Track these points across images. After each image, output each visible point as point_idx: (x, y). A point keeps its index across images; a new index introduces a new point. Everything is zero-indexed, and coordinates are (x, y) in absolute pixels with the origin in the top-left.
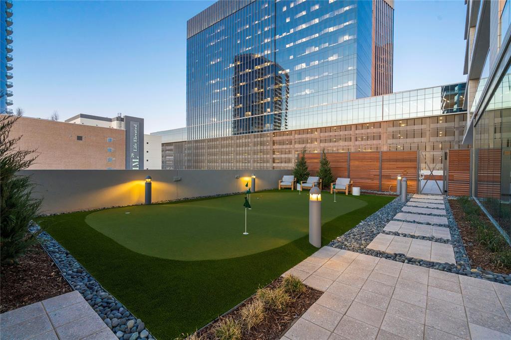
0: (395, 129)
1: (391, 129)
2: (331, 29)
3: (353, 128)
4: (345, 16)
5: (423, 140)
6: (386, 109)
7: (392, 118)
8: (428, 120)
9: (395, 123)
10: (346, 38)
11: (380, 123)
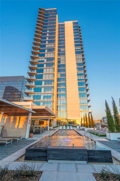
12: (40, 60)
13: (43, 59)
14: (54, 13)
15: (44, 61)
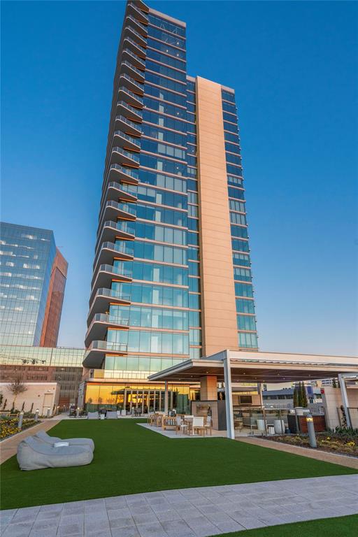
0: (57, 373)
1: (55, 373)
2: (22, 287)
3: (27, 369)
4: (34, 282)
5: (74, 382)
6: (53, 357)
7: (57, 365)
8: (77, 370)
9: (58, 369)
10: (33, 298)
11: (48, 367)
12: (142, 191)
13: (151, 193)
14: (178, 37)
15: (153, 200)
